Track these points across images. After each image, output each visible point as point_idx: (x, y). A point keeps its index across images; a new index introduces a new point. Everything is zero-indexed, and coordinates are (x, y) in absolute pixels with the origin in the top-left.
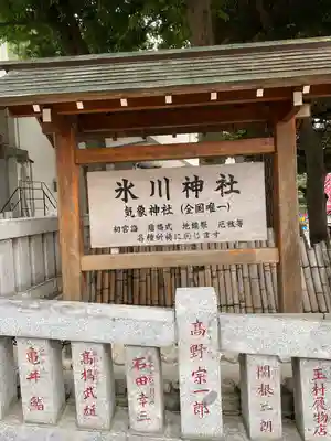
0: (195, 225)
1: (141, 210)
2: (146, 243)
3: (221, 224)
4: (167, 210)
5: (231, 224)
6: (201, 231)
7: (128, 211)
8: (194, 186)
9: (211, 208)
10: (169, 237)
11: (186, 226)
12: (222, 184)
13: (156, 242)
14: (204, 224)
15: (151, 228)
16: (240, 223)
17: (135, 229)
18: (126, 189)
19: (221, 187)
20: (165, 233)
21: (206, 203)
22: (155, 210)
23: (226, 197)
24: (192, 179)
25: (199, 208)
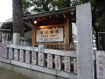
0: (52, 39)
1: (44, 36)
2: (44, 41)
4: (47, 36)
5: (57, 38)
6: (53, 39)
7: (42, 36)
8: (52, 32)
9: (54, 36)
10: (47, 41)
11: (50, 39)
13: (45, 41)
14: (53, 38)
15: (45, 39)
16: (59, 38)
17: (43, 39)
18: (42, 33)
19: (56, 32)
22: (46, 36)
23: (57, 34)
24: (52, 31)
25: (52, 36)
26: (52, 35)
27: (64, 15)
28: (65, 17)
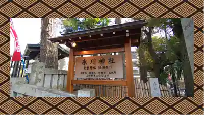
0: (102, 73)
1: (88, 68)
2: (88, 77)
3: (110, 73)
4: (95, 68)
5: (112, 72)
6: (104, 74)
7: (85, 68)
8: (102, 61)
9: (107, 67)
10: (95, 76)
11: (99, 73)
12: (110, 60)
13: (91, 77)
14: (104, 72)
15: (90, 73)
16: (115, 72)
17: (86, 73)
18: (85, 62)
19: (109, 62)
20: (93, 74)
21: (105, 66)
22: (91, 68)
23: (111, 64)
24: (102, 59)
25: (103, 68)
26: (102, 66)
27: (127, 31)
28: (127, 35)
